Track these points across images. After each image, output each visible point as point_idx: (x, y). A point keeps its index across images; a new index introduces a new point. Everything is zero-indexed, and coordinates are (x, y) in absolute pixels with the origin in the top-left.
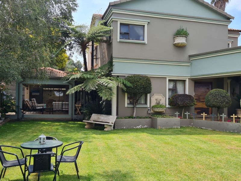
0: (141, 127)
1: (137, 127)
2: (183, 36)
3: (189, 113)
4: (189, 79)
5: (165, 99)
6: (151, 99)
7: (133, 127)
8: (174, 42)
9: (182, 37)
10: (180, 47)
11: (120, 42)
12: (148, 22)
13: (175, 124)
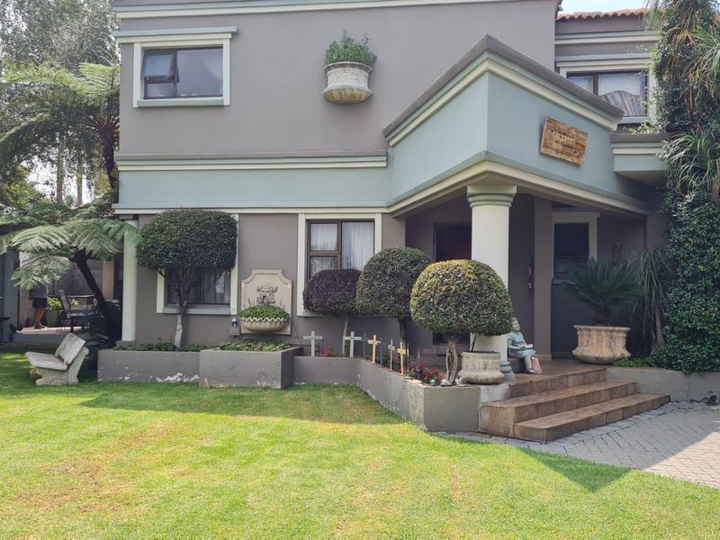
0: (179, 379)
1: (169, 378)
2: (343, 66)
3: (359, 338)
4: (383, 214)
5: (290, 286)
6: (243, 286)
7: (154, 379)
8: (327, 86)
9: (342, 69)
10: (348, 104)
11: (140, 108)
12: (234, 34)
13: (262, 375)
